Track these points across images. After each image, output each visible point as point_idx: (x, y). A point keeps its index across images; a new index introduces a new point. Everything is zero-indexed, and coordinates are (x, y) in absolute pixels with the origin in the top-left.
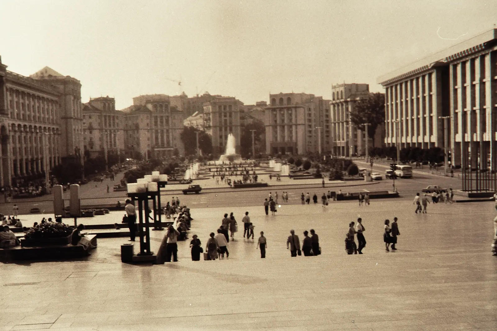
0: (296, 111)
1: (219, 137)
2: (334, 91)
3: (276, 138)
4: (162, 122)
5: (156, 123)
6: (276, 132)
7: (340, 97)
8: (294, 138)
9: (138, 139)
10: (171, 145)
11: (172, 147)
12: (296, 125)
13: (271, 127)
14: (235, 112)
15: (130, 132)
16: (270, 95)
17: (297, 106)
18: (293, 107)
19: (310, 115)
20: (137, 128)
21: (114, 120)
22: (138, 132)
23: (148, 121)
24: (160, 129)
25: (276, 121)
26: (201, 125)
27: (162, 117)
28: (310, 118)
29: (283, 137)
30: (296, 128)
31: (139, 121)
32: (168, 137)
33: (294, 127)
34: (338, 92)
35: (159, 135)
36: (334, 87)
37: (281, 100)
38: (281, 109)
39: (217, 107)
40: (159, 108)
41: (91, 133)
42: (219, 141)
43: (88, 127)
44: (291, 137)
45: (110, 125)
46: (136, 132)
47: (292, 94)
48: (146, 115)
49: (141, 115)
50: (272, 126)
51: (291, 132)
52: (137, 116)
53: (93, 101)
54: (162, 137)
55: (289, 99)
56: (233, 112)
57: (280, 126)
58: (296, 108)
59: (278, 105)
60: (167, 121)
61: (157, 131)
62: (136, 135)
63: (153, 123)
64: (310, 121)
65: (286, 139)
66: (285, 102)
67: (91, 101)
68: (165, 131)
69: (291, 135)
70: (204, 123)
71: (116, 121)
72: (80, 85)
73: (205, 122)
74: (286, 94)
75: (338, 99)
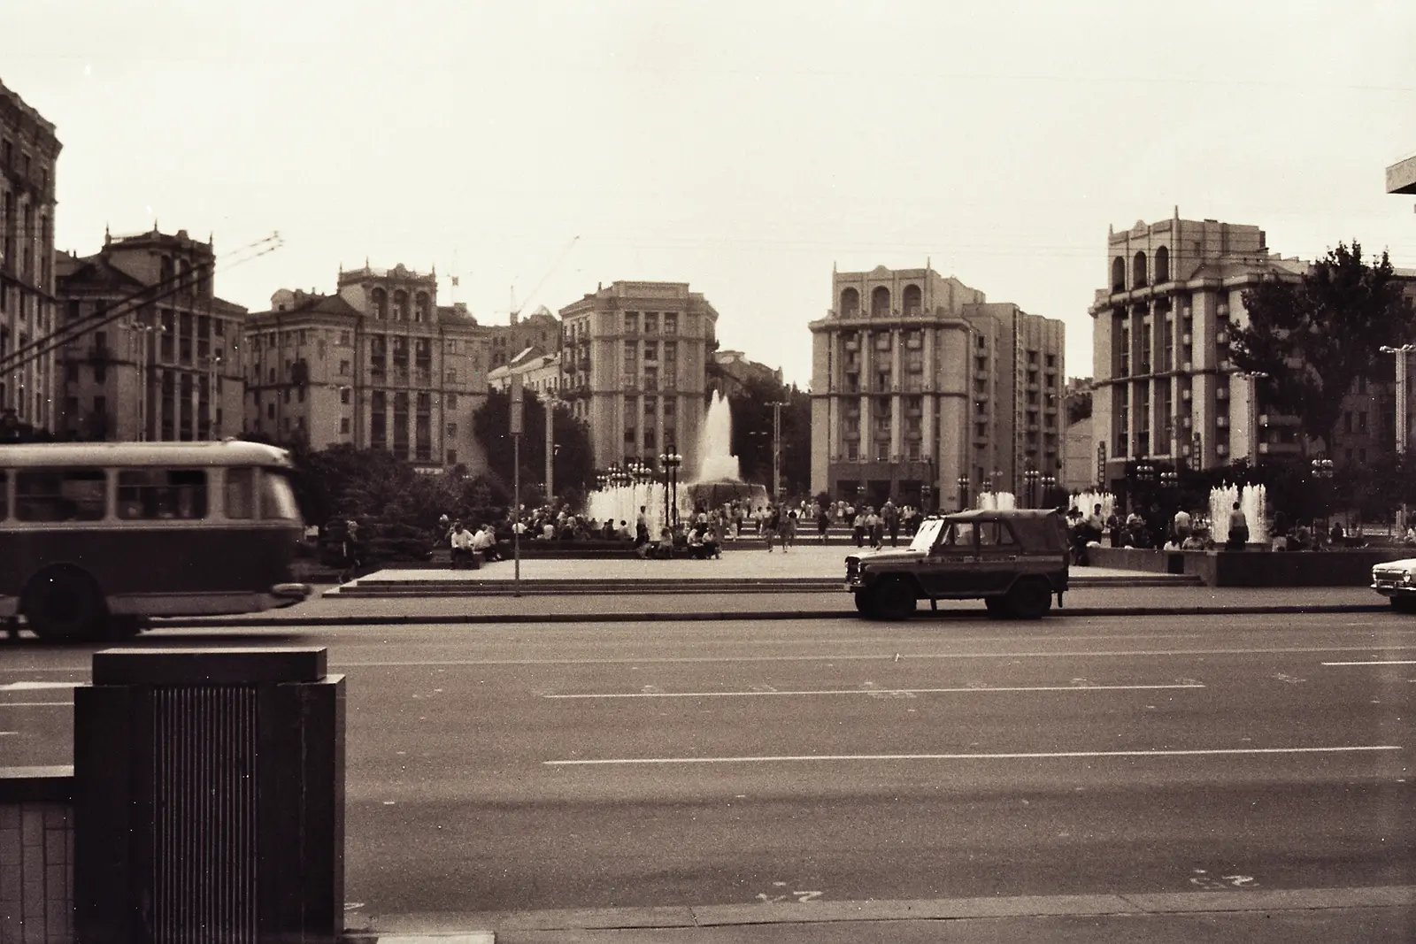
0: (937, 343)
1: (621, 435)
2: (1123, 253)
3: (853, 444)
4: (401, 360)
5: (378, 360)
6: (854, 422)
7: (1152, 274)
8: (926, 447)
9: (303, 421)
10: (435, 457)
11: (439, 465)
12: (937, 396)
13: (834, 401)
14: (689, 341)
15: (270, 397)
16: (836, 275)
17: (944, 320)
18: (926, 325)
19: (981, 362)
20: (300, 376)
21: (204, 333)
22: (302, 398)
23: (347, 353)
24: (395, 389)
25: (854, 378)
26: (549, 391)
27: (404, 340)
28: (982, 375)
29: (882, 443)
30: (937, 409)
31: (310, 351)
32: (424, 421)
33: (927, 403)
34: (1141, 257)
35: (390, 412)
36: (1118, 239)
37: (881, 294)
38: (877, 331)
39: (621, 315)
40: (393, 307)
41: (100, 377)
42: (621, 451)
43: (90, 354)
44: (913, 443)
45: (186, 355)
46: (294, 393)
47: (925, 274)
48: (337, 332)
49: (319, 326)
50: (839, 396)
51: (913, 422)
52: (303, 331)
53: (119, 247)
54: (401, 421)
55: (912, 294)
56: (682, 338)
57: (871, 397)
58: (937, 327)
59: (863, 314)
60: (424, 361)
61: (379, 397)
62: (293, 408)
63: (368, 364)
64: (981, 384)
65: (895, 449)
66: (896, 302)
67: (109, 249)
68: (413, 396)
69: (914, 435)
70: (563, 381)
71: (215, 341)
72: (54, 147)
73: (566, 376)
74: (903, 274)
75: (1141, 283)
